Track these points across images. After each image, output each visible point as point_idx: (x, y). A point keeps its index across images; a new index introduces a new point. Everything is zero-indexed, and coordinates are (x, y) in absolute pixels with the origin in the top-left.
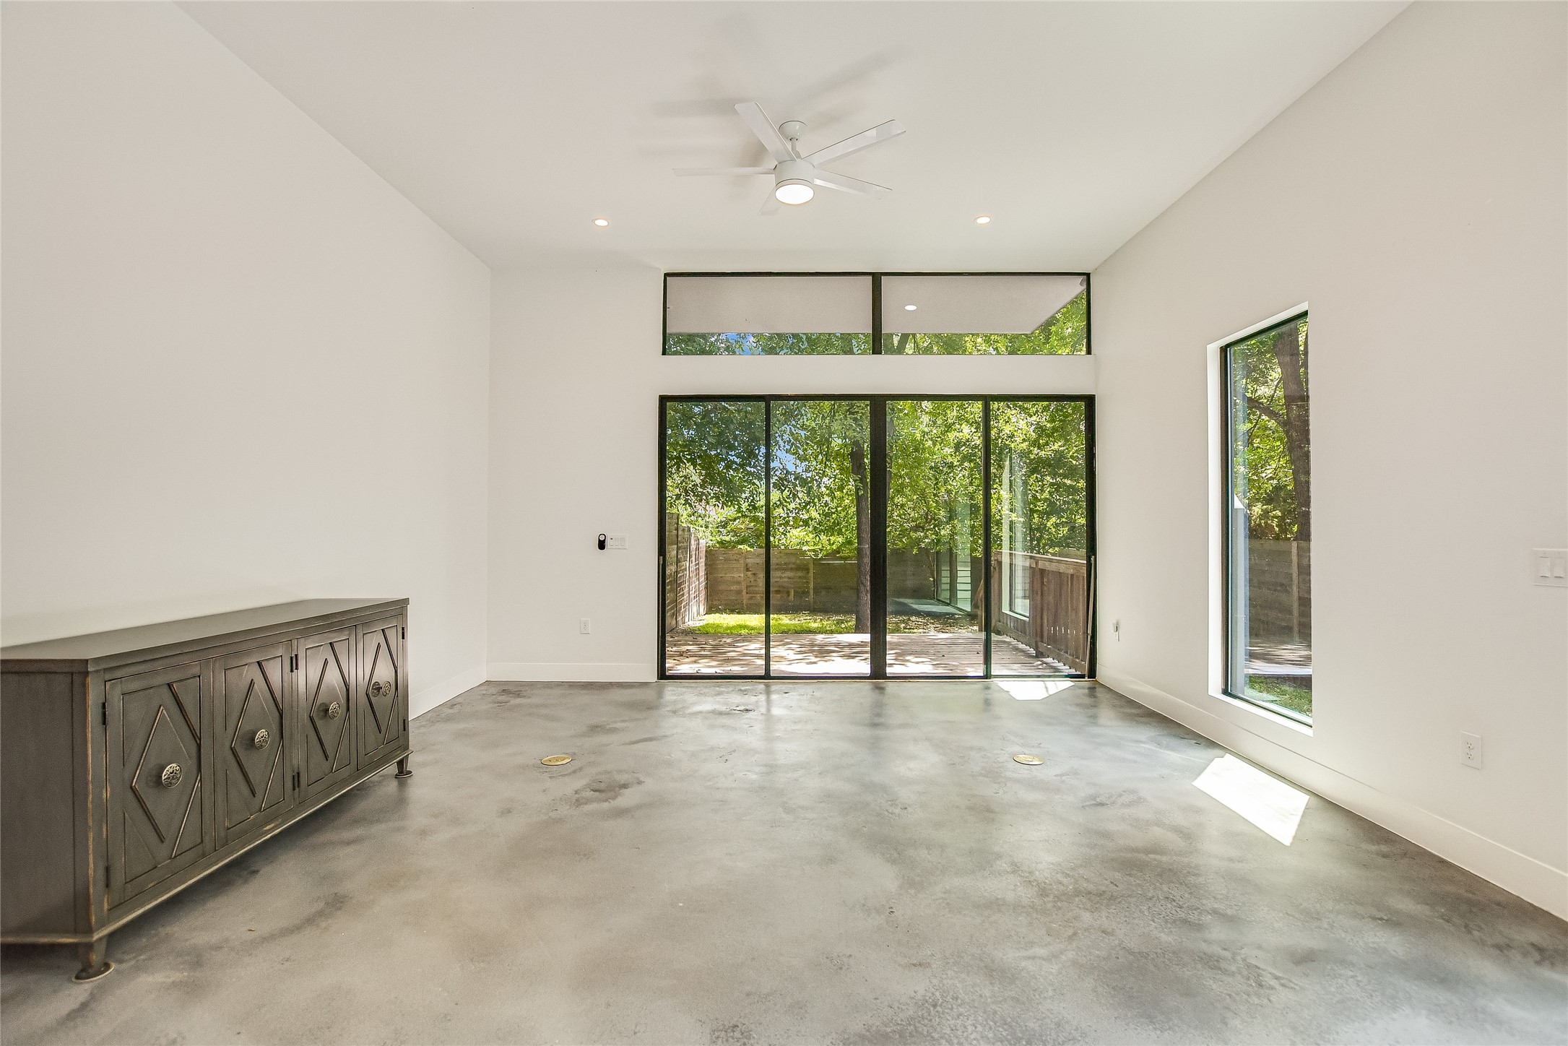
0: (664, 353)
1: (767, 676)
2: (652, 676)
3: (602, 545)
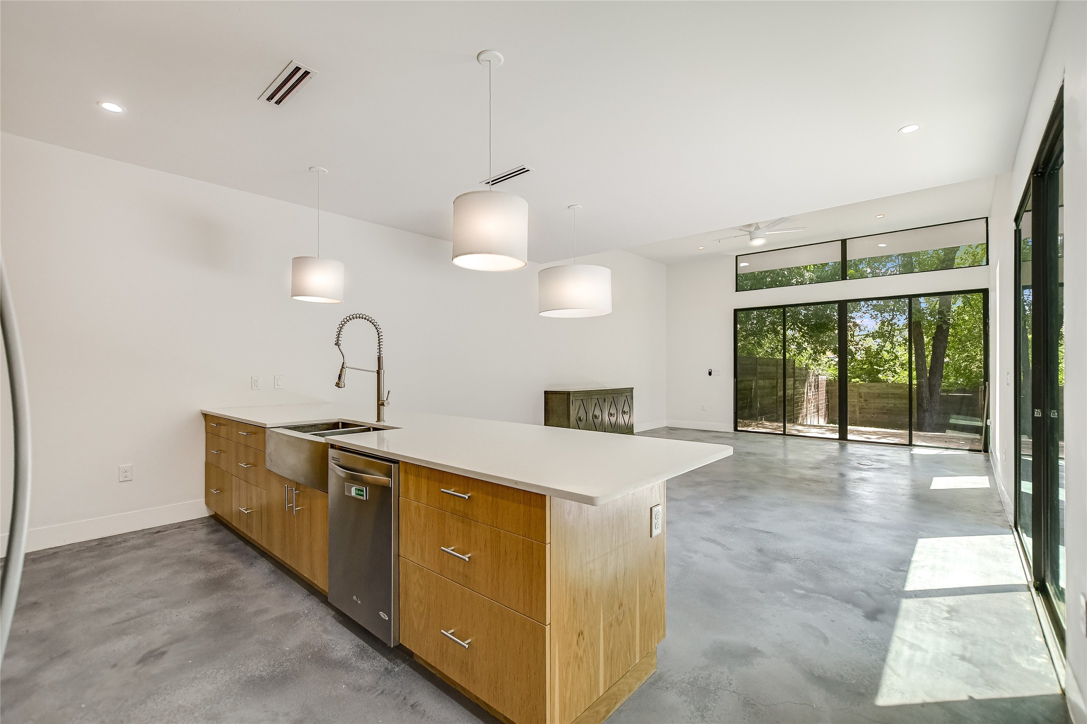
0: (736, 291)
1: (784, 434)
2: (731, 430)
3: (710, 374)
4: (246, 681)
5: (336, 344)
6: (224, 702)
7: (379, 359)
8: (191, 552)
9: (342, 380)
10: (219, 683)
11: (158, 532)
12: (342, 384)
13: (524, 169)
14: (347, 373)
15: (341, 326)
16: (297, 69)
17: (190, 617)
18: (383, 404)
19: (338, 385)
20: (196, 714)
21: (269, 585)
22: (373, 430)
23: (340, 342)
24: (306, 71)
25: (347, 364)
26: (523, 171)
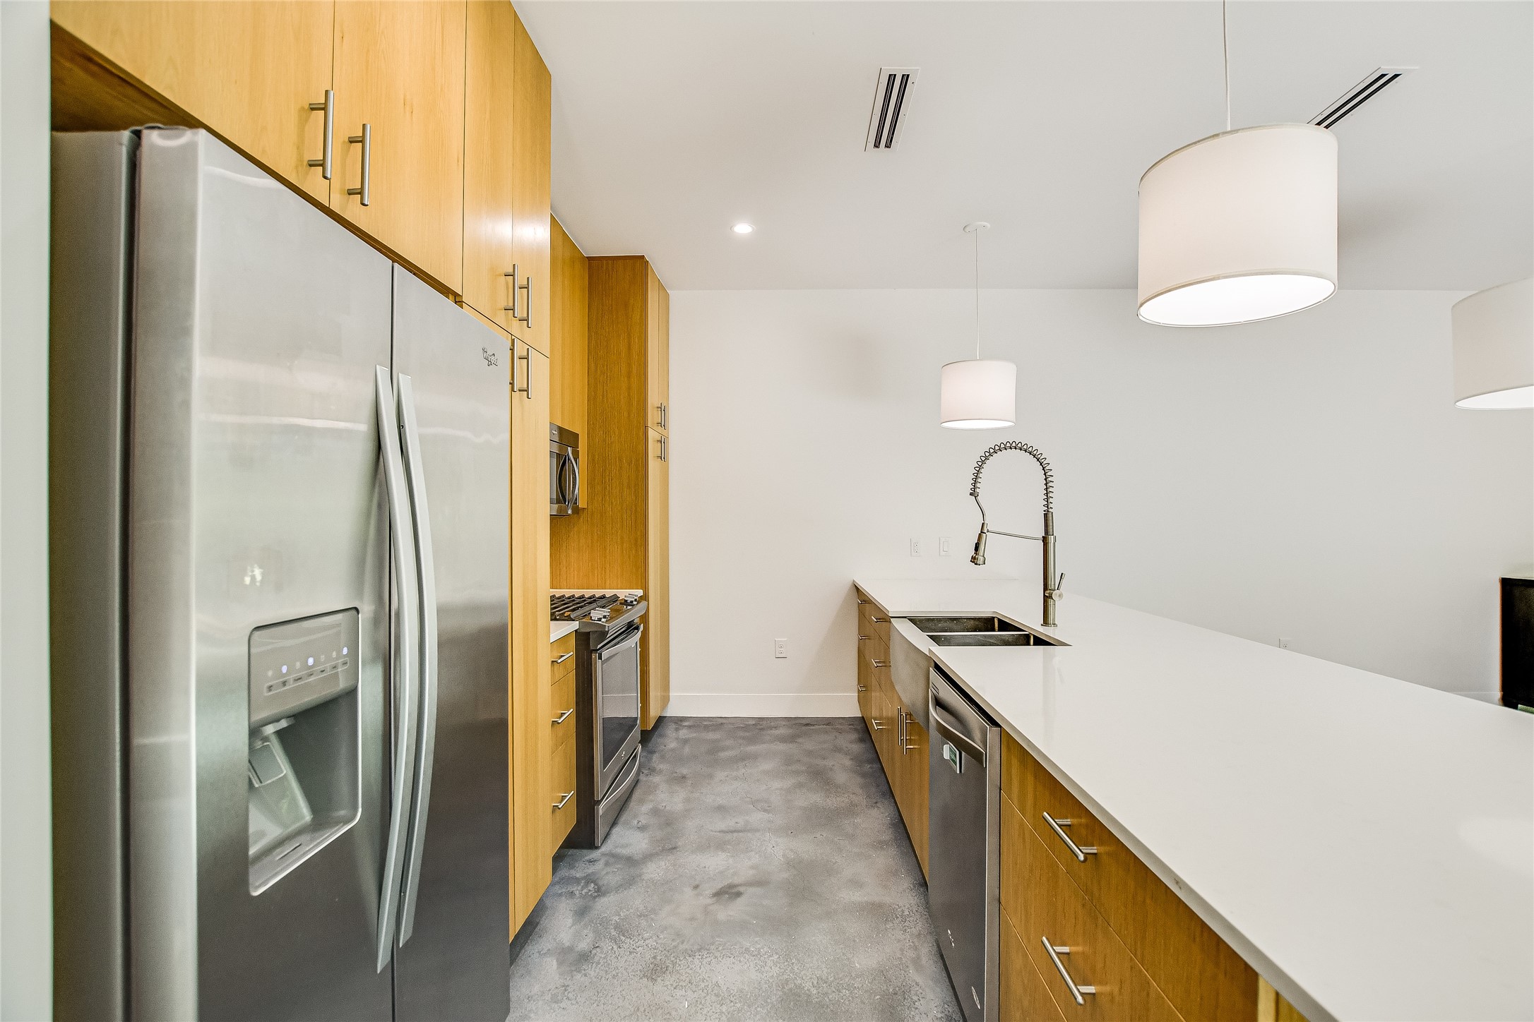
4: (791, 990)
5: (971, 494)
6: (756, 1008)
7: (1047, 517)
8: (825, 762)
9: (981, 552)
10: (765, 974)
11: (807, 725)
12: (981, 559)
13: (1383, 76)
14: (991, 541)
15: (980, 464)
16: (892, 78)
17: (784, 856)
18: (1050, 597)
19: (974, 560)
20: (724, 1008)
21: (881, 845)
22: (1035, 644)
23: (977, 490)
24: (903, 75)
25: (990, 526)
26: (1382, 82)
